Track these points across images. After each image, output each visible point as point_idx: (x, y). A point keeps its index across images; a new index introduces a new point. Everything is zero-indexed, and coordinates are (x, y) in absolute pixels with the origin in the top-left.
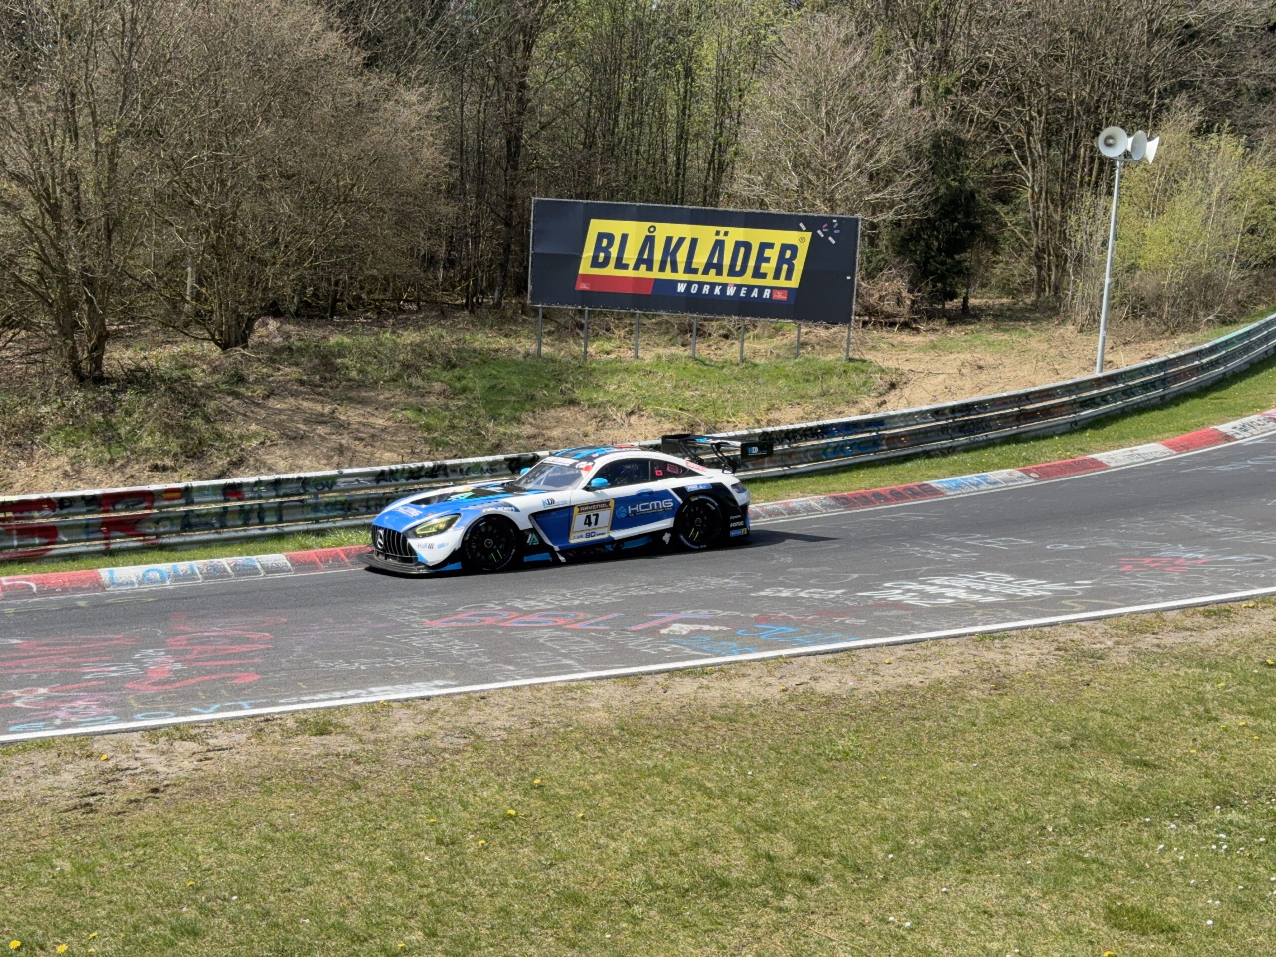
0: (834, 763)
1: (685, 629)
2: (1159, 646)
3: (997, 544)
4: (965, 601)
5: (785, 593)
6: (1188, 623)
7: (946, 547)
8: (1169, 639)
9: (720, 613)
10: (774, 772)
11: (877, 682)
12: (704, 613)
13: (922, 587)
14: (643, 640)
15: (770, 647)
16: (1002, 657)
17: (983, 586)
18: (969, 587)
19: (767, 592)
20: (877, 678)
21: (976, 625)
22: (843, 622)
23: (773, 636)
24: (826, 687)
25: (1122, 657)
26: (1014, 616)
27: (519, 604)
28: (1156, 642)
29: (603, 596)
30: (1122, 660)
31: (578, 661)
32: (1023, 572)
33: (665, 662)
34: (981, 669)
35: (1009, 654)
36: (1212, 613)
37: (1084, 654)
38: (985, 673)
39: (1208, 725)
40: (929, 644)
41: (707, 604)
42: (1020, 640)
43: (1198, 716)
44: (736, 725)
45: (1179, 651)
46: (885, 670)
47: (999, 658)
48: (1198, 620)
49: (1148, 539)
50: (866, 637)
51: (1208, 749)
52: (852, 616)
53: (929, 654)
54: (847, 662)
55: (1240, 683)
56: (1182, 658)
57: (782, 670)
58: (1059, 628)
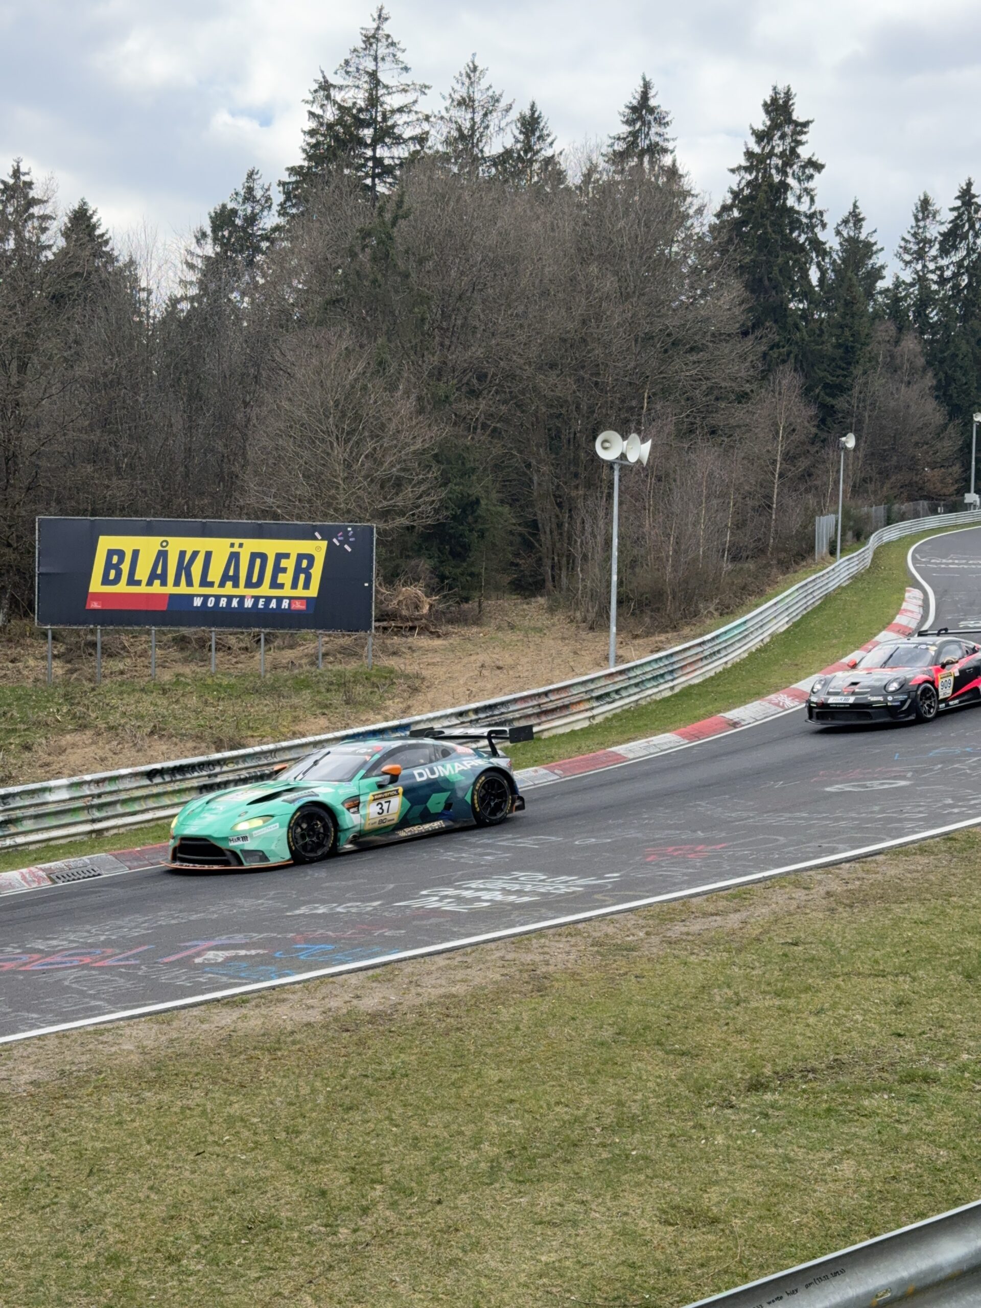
0: (383, 1082)
1: (221, 956)
2: (688, 934)
3: (527, 842)
4: (500, 903)
5: (322, 910)
6: (711, 908)
7: (479, 850)
8: (696, 926)
9: (256, 936)
10: (321, 1100)
11: (419, 994)
12: (239, 938)
13: (458, 892)
14: (176, 972)
15: (310, 969)
16: (542, 958)
17: (517, 887)
18: (503, 889)
19: (303, 910)
20: (419, 990)
21: (513, 926)
22: (382, 936)
23: (312, 955)
24: (371, 1003)
25: (654, 947)
26: (550, 914)
27: (40, 945)
28: (684, 929)
29: (130, 929)
30: (655, 950)
31: (109, 1001)
32: (554, 871)
33: (203, 993)
34: (521, 971)
35: (548, 953)
36: (734, 897)
37: (619, 948)
38: (525, 975)
39: (738, 1008)
40: (469, 950)
41: (242, 928)
42: (557, 938)
43: (729, 1000)
44: (279, 1053)
45: (706, 936)
46: (428, 981)
47: (538, 958)
48: (722, 904)
49: (670, 827)
50: (406, 949)
51: (741, 1032)
52: (391, 928)
53: (469, 960)
54: (389, 976)
55: (765, 964)
56: (710, 944)
57: (324, 990)
58: (593, 923)
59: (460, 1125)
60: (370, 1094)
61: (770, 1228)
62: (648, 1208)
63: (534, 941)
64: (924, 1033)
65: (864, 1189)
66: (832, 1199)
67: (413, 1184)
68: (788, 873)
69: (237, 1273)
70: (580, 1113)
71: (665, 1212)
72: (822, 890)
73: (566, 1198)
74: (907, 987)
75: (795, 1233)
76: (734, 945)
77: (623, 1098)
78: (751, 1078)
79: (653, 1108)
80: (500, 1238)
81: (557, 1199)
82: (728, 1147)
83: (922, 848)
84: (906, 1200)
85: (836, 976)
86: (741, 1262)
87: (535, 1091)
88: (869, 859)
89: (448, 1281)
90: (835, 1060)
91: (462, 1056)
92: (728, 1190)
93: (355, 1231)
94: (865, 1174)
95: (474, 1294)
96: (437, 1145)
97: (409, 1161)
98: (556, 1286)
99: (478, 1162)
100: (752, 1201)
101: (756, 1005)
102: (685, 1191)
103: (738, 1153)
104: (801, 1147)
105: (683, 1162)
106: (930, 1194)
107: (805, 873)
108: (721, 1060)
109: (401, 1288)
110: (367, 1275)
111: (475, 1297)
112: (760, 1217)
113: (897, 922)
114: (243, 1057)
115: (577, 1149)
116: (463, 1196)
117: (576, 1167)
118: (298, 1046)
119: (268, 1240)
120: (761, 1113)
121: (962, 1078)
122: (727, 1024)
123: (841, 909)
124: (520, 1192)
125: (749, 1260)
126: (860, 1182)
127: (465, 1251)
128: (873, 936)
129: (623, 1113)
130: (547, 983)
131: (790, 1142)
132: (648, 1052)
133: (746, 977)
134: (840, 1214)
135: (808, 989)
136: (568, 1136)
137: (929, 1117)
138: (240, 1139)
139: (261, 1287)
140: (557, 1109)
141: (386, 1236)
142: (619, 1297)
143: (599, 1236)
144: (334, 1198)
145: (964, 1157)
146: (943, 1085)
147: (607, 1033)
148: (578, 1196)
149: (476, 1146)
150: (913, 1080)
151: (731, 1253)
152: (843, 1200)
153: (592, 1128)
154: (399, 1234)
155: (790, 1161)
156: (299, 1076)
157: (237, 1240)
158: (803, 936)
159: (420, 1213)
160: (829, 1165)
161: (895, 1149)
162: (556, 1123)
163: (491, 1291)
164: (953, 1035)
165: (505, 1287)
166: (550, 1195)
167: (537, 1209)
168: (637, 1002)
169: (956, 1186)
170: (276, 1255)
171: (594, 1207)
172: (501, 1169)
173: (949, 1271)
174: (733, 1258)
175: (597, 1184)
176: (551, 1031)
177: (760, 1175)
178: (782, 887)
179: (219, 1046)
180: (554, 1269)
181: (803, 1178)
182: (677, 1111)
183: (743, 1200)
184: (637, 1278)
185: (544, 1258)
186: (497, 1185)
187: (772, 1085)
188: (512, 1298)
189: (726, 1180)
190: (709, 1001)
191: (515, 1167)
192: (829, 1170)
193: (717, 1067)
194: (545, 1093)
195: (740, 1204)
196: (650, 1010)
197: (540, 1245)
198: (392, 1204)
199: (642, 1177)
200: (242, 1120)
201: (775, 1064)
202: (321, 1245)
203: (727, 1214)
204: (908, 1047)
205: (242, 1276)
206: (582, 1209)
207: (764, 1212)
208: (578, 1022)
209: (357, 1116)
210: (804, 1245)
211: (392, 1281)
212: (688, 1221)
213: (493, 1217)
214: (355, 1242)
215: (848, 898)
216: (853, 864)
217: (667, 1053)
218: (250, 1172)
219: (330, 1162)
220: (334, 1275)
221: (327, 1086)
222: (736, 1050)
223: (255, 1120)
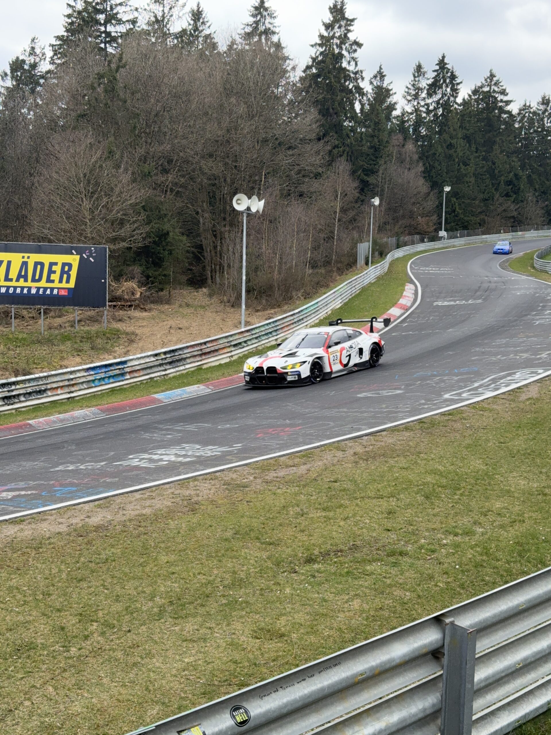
0: (101, 565)
1: (10, 495)
2: (277, 477)
3: (191, 427)
4: (174, 462)
5: (71, 467)
6: (291, 463)
7: (164, 432)
8: (282, 473)
9: (32, 483)
10: (64, 576)
11: (124, 515)
12: (22, 484)
13: (150, 456)
15: (62, 501)
16: (195, 492)
17: (184, 453)
18: (176, 454)
19: (60, 468)
20: (125, 512)
21: (180, 475)
22: (105, 482)
23: (64, 494)
24: (96, 520)
25: (258, 485)
26: (201, 468)
28: (275, 475)
30: (258, 487)
32: (205, 443)
34: (183, 500)
35: (198, 490)
36: (304, 456)
37: (238, 486)
38: (185, 502)
39: (303, 518)
40: (154, 489)
41: (24, 478)
42: (204, 481)
43: (297, 514)
44: (41, 550)
45: (287, 479)
46: (129, 507)
47: (193, 493)
48: (297, 460)
49: (271, 418)
50: (118, 489)
51: (303, 531)
52: (110, 477)
53: (154, 495)
54: (107, 505)
55: (319, 493)
56: (289, 483)
57: (69, 514)
58: (225, 472)
59: (143, 588)
60: (93, 572)
61: (313, 638)
62: (246, 630)
63: (191, 483)
64: (401, 529)
65: (364, 615)
66: (347, 622)
67: (115, 622)
68: (334, 442)
69: (10, 675)
70: (211, 578)
71: (256, 632)
72: (352, 452)
73: (201, 626)
74: (394, 504)
75: (326, 640)
76: (302, 483)
77: (236, 569)
78: (307, 556)
79: (252, 575)
80: (163, 650)
81: (196, 627)
82: (292, 595)
83: (407, 427)
84: (386, 620)
85: (357, 499)
86: (295, 658)
87: (187, 568)
88: (378, 434)
89: (131, 675)
90: (353, 545)
91: (147, 549)
92: (291, 618)
93: (80, 649)
94: (366, 607)
95: (146, 682)
96: (130, 599)
97: (113, 609)
98: (192, 675)
99: (153, 608)
100: (303, 624)
101: (312, 516)
102: (267, 620)
103: (297, 598)
104: (331, 593)
105: (267, 604)
106: (400, 617)
107: (343, 443)
108: (291, 547)
109: (105, 681)
110: (86, 674)
111: (146, 683)
112: (307, 633)
113: (391, 468)
114: (19, 552)
115: (209, 599)
116: (143, 627)
117: (207, 609)
118: (52, 546)
119: (29, 656)
120: (311, 575)
121: (421, 553)
122: (296, 527)
123: (361, 462)
124: (175, 624)
125: (300, 657)
126: (362, 611)
127: (142, 658)
128: (378, 476)
129: (235, 578)
130: (197, 506)
131: (326, 591)
132: (252, 543)
133: (308, 501)
134: (351, 629)
135: (341, 506)
136: (204, 592)
137: (401, 574)
138: (16, 600)
139: (23, 683)
140: (199, 577)
141: (97, 652)
142: (227, 680)
143: (218, 647)
144: (69, 631)
145: (419, 596)
146: (410, 557)
147: (229, 534)
148: (208, 625)
149: (152, 599)
150: (394, 555)
151: (290, 653)
152: (353, 621)
153: (218, 587)
154: (105, 650)
155: (326, 601)
156: (52, 563)
157: (11, 656)
158: (339, 476)
159: (118, 638)
160: (346, 602)
161: (382, 593)
162: (198, 585)
163: (155, 680)
164: (417, 529)
165: (164, 677)
166: (192, 625)
167: (185, 633)
168: (246, 516)
169: (414, 612)
170: (33, 664)
171: (216, 630)
172: (165, 611)
173: (398, 661)
174: (291, 655)
175: (219, 618)
176: (198, 533)
177: (308, 609)
178: (330, 450)
179: (5, 547)
180: (192, 666)
181: (332, 610)
182: (265, 575)
183: (299, 623)
184: (238, 669)
185: (186, 660)
186: (163, 620)
187: (318, 559)
188: (167, 683)
189: (290, 612)
190: (287, 514)
191: (174, 610)
192: (346, 606)
193: (289, 551)
194: (193, 568)
195: (296, 626)
196: (254, 520)
197: (185, 652)
198: (102, 633)
199: (244, 613)
200: (17, 588)
201: (321, 548)
202: (60, 658)
203: (289, 632)
204: (393, 536)
205: (13, 677)
206: (209, 631)
207: (309, 630)
208: (213, 528)
209: (85, 585)
210: (330, 647)
211: (99, 676)
212: (268, 636)
213: (159, 638)
214: (80, 655)
215: (365, 455)
216: (369, 437)
217: (262, 544)
218: (21, 618)
219: (68, 610)
220: (67, 674)
221: (68, 568)
222: (300, 541)
223: (25, 588)
